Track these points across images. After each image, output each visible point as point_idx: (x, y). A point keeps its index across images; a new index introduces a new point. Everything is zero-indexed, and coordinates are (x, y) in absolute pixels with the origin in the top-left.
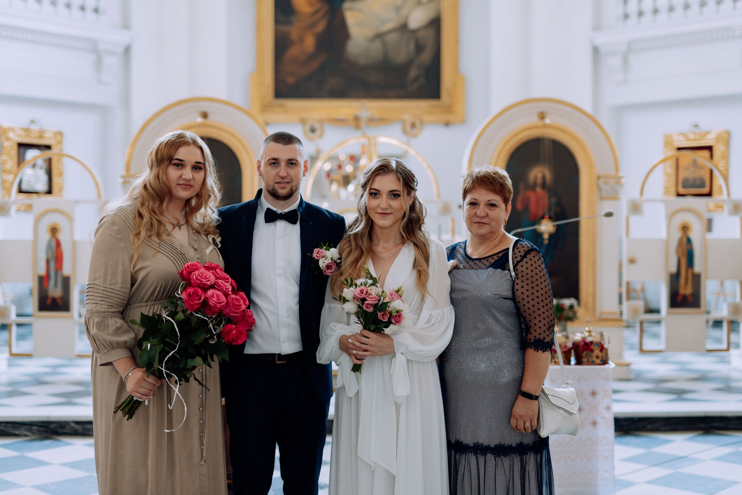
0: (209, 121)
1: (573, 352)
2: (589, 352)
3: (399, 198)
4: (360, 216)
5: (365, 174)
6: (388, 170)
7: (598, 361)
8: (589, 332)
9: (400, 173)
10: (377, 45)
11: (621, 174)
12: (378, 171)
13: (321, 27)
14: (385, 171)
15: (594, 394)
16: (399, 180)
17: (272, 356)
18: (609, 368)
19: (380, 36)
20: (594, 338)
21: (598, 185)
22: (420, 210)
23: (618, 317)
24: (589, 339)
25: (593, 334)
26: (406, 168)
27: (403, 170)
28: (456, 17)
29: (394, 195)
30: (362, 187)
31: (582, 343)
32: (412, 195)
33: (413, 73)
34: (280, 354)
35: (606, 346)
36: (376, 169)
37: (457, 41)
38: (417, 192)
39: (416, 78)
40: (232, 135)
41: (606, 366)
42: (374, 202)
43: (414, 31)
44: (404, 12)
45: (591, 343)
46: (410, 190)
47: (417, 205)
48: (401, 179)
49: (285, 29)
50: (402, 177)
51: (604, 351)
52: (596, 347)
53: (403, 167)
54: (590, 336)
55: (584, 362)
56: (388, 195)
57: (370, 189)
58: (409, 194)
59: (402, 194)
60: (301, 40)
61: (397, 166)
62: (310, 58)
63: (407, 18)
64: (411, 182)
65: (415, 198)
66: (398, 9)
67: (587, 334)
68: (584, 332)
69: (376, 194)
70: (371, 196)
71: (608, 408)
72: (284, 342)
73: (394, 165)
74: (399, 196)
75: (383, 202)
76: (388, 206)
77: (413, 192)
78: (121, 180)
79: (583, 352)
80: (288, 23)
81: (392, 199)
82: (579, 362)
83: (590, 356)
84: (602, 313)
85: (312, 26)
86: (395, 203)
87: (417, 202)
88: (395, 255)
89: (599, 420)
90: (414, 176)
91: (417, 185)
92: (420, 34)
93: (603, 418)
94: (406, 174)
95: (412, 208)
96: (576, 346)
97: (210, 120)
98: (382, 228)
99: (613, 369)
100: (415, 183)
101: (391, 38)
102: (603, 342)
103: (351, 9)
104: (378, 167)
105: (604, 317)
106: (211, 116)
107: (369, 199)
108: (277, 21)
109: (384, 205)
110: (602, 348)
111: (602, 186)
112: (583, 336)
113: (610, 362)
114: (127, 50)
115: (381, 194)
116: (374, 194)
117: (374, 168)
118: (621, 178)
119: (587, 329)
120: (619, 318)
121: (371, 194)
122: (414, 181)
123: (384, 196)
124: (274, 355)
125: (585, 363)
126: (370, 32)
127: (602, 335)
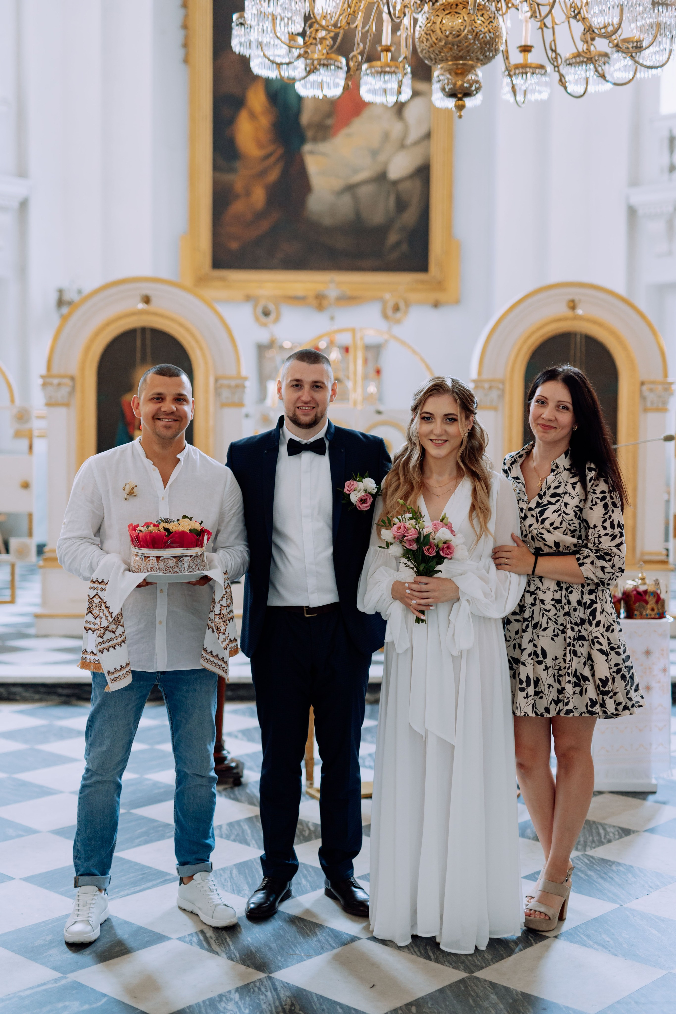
0: (152, 307)
1: (622, 603)
2: (644, 604)
3: (456, 422)
4: (409, 445)
5: (416, 395)
6: (443, 389)
7: (653, 614)
8: (643, 579)
9: (457, 393)
10: (346, 201)
11: (670, 379)
12: (432, 390)
13: (273, 176)
14: (439, 392)
15: (648, 653)
16: (456, 401)
17: (300, 609)
18: (667, 622)
19: (350, 188)
20: (649, 586)
21: (641, 392)
22: (481, 436)
23: (663, 558)
24: (642, 588)
25: (647, 581)
26: (463, 387)
27: (460, 390)
28: (449, 165)
29: (450, 419)
30: (412, 410)
31: (635, 592)
32: (471, 419)
33: (393, 238)
34: (308, 607)
35: (662, 596)
36: (429, 389)
37: (450, 197)
38: (476, 416)
39: (397, 244)
40: (181, 325)
41: (663, 620)
42: (426, 428)
43: (395, 183)
44: (382, 158)
45: (646, 592)
46: (468, 413)
47: (478, 430)
48: (458, 401)
49: (227, 177)
50: (459, 398)
51: (660, 602)
52: (651, 598)
53: (461, 386)
54: (645, 584)
55: (636, 615)
56: (442, 420)
57: (421, 414)
58: (467, 418)
59: (459, 418)
60: (248, 193)
61: (453, 386)
62: (259, 216)
63: (386, 165)
64: (470, 404)
65: (475, 423)
66: (374, 153)
67: (640, 581)
68: (637, 580)
69: (428, 418)
70: (423, 421)
71: (665, 670)
72: (312, 593)
73: (449, 383)
74: (455, 420)
75: (437, 427)
76: (444, 432)
77: (473, 415)
78: (40, 381)
79: (635, 603)
80: (232, 170)
81: (448, 424)
82: (630, 616)
83: (644, 608)
84: (643, 554)
85: (262, 174)
86: (452, 429)
87: (477, 427)
88: (451, 491)
89: (654, 684)
90: (473, 397)
91: (476, 407)
92: (401, 187)
93: (659, 682)
94: (463, 395)
95: (472, 434)
96: (626, 596)
97: (154, 306)
98: (435, 458)
99: (671, 623)
100: (475, 405)
101: (365, 191)
102: (659, 592)
103: (311, 153)
104: (431, 387)
105: (647, 558)
106: (154, 300)
107: (421, 424)
108: (216, 168)
109: (438, 431)
110: (659, 600)
111: (646, 393)
112: (635, 584)
113: (667, 616)
114: (24, 205)
115: (434, 418)
116: (427, 418)
117: (427, 388)
118: (671, 384)
119: (640, 575)
120: (666, 560)
121: (423, 418)
122: (474, 403)
123: (439, 421)
124: (302, 607)
125: (637, 617)
126: (338, 184)
127: (657, 583)
